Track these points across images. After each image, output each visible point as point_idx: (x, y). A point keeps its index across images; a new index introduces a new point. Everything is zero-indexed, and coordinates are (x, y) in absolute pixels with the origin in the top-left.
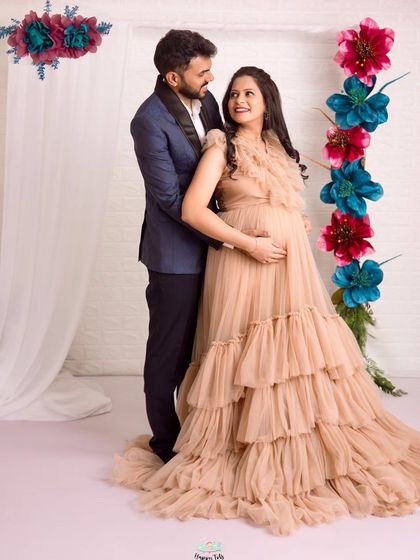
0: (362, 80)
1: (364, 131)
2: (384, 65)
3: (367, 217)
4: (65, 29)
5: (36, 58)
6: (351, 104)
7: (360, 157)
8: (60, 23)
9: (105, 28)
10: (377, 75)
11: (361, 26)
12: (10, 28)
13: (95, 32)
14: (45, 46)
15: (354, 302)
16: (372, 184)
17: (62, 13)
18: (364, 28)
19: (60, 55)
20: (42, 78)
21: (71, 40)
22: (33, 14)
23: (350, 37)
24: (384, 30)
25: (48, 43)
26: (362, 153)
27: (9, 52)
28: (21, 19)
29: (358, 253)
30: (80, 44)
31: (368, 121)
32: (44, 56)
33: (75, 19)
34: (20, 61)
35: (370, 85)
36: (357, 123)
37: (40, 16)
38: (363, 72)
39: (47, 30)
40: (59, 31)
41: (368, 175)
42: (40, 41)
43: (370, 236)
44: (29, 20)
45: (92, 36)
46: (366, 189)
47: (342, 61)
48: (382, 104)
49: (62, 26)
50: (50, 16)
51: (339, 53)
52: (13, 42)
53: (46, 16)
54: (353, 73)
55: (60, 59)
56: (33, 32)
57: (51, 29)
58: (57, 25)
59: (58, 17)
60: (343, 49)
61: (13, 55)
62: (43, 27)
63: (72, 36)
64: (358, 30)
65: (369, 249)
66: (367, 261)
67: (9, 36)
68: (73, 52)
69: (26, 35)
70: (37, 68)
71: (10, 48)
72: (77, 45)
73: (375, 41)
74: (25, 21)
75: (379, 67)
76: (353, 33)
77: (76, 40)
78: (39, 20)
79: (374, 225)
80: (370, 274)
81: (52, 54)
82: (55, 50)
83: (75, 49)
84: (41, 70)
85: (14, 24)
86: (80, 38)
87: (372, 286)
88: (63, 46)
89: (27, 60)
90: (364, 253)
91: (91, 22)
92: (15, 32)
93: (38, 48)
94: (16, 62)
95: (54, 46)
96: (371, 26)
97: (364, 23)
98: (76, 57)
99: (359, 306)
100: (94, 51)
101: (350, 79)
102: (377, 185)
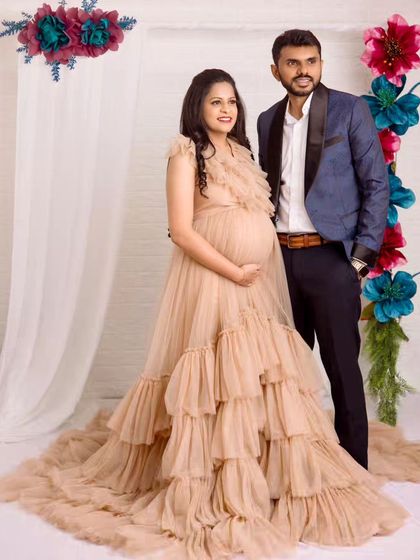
0: (391, 80)
1: (394, 134)
2: (414, 63)
3: (398, 225)
4: (82, 24)
5: (50, 57)
6: (380, 106)
7: (390, 161)
8: (76, 17)
9: (128, 23)
10: (407, 75)
11: (389, 23)
12: (20, 24)
13: (117, 28)
14: (60, 43)
15: (386, 316)
16: (402, 190)
17: (79, 5)
18: (392, 26)
19: (77, 54)
20: (56, 79)
21: (89, 36)
22: (47, 7)
23: (378, 35)
24: (413, 27)
25: (63, 40)
26: (392, 157)
27: (19, 50)
28: (33, 12)
29: (389, 264)
30: (100, 40)
31: (398, 123)
32: (59, 55)
33: (94, 13)
34: (32, 60)
35: (400, 85)
36: (386, 126)
37: (54, 9)
38: (392, 71)
39: (62, 25)
40: (76, 26)
41: (399, 180)
42: (54, 38)
43: (402, 246)
44: (42, 14)
45: (113, 32)
46: (397, 195)
47: (369, 60)
48: (412, 105)
49: (79, 21)
50: (66, 9)
51: (366, 52)
52: (23, 38)
53: (61, 9)
54: (381, 72)
55: (77, 58)
56: (47, 28)
57: (66, 24)
58: (73, 20)
59: (75, 11)
60: (371, 47)
61: (23, 54)
62: (58, 22)
63: (90, 31)
64: (386, 28)
65: (401, 259)
66: (399, 272)
67: (19, 32)
68: (92, 50)
69: (39, 32)
70: (51, 67)
71: (21, 45)
72: (96, 42)
73: (403, 39)
74: (37, 16)
75: (409, 66)
76: (381, 30)
77: (96, 37)
78: (54, 14)
79: (405, 234)
80: (402, 286)
81: (68, 52)
82: (72, 47)
83: (94, 46)
84: (55, 71)
85: (26, 18)
86: (100, 34)
87: (405, 299)
88: (80, 44)
89: (40, 59)
90: (396, 264)
91: (111, 17)
92: (26, 27)
93: (52, 45)
94: (27, 61)
95: (70, 43)
96: (400, 23)
97: (391, 20)
98: (95, 55)
99: (392, 321)
100: (116, 49)
101: (378, 78)
102: (408, 191)
